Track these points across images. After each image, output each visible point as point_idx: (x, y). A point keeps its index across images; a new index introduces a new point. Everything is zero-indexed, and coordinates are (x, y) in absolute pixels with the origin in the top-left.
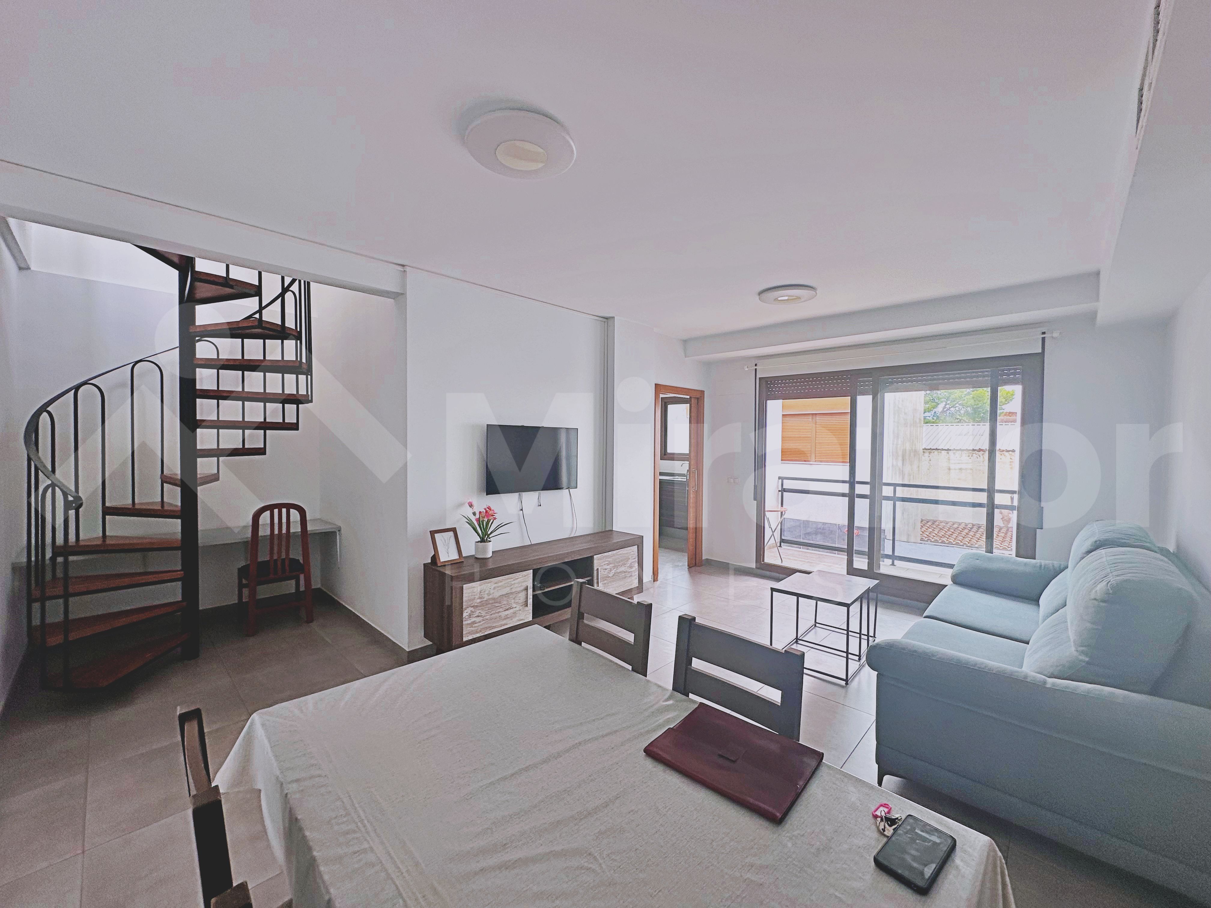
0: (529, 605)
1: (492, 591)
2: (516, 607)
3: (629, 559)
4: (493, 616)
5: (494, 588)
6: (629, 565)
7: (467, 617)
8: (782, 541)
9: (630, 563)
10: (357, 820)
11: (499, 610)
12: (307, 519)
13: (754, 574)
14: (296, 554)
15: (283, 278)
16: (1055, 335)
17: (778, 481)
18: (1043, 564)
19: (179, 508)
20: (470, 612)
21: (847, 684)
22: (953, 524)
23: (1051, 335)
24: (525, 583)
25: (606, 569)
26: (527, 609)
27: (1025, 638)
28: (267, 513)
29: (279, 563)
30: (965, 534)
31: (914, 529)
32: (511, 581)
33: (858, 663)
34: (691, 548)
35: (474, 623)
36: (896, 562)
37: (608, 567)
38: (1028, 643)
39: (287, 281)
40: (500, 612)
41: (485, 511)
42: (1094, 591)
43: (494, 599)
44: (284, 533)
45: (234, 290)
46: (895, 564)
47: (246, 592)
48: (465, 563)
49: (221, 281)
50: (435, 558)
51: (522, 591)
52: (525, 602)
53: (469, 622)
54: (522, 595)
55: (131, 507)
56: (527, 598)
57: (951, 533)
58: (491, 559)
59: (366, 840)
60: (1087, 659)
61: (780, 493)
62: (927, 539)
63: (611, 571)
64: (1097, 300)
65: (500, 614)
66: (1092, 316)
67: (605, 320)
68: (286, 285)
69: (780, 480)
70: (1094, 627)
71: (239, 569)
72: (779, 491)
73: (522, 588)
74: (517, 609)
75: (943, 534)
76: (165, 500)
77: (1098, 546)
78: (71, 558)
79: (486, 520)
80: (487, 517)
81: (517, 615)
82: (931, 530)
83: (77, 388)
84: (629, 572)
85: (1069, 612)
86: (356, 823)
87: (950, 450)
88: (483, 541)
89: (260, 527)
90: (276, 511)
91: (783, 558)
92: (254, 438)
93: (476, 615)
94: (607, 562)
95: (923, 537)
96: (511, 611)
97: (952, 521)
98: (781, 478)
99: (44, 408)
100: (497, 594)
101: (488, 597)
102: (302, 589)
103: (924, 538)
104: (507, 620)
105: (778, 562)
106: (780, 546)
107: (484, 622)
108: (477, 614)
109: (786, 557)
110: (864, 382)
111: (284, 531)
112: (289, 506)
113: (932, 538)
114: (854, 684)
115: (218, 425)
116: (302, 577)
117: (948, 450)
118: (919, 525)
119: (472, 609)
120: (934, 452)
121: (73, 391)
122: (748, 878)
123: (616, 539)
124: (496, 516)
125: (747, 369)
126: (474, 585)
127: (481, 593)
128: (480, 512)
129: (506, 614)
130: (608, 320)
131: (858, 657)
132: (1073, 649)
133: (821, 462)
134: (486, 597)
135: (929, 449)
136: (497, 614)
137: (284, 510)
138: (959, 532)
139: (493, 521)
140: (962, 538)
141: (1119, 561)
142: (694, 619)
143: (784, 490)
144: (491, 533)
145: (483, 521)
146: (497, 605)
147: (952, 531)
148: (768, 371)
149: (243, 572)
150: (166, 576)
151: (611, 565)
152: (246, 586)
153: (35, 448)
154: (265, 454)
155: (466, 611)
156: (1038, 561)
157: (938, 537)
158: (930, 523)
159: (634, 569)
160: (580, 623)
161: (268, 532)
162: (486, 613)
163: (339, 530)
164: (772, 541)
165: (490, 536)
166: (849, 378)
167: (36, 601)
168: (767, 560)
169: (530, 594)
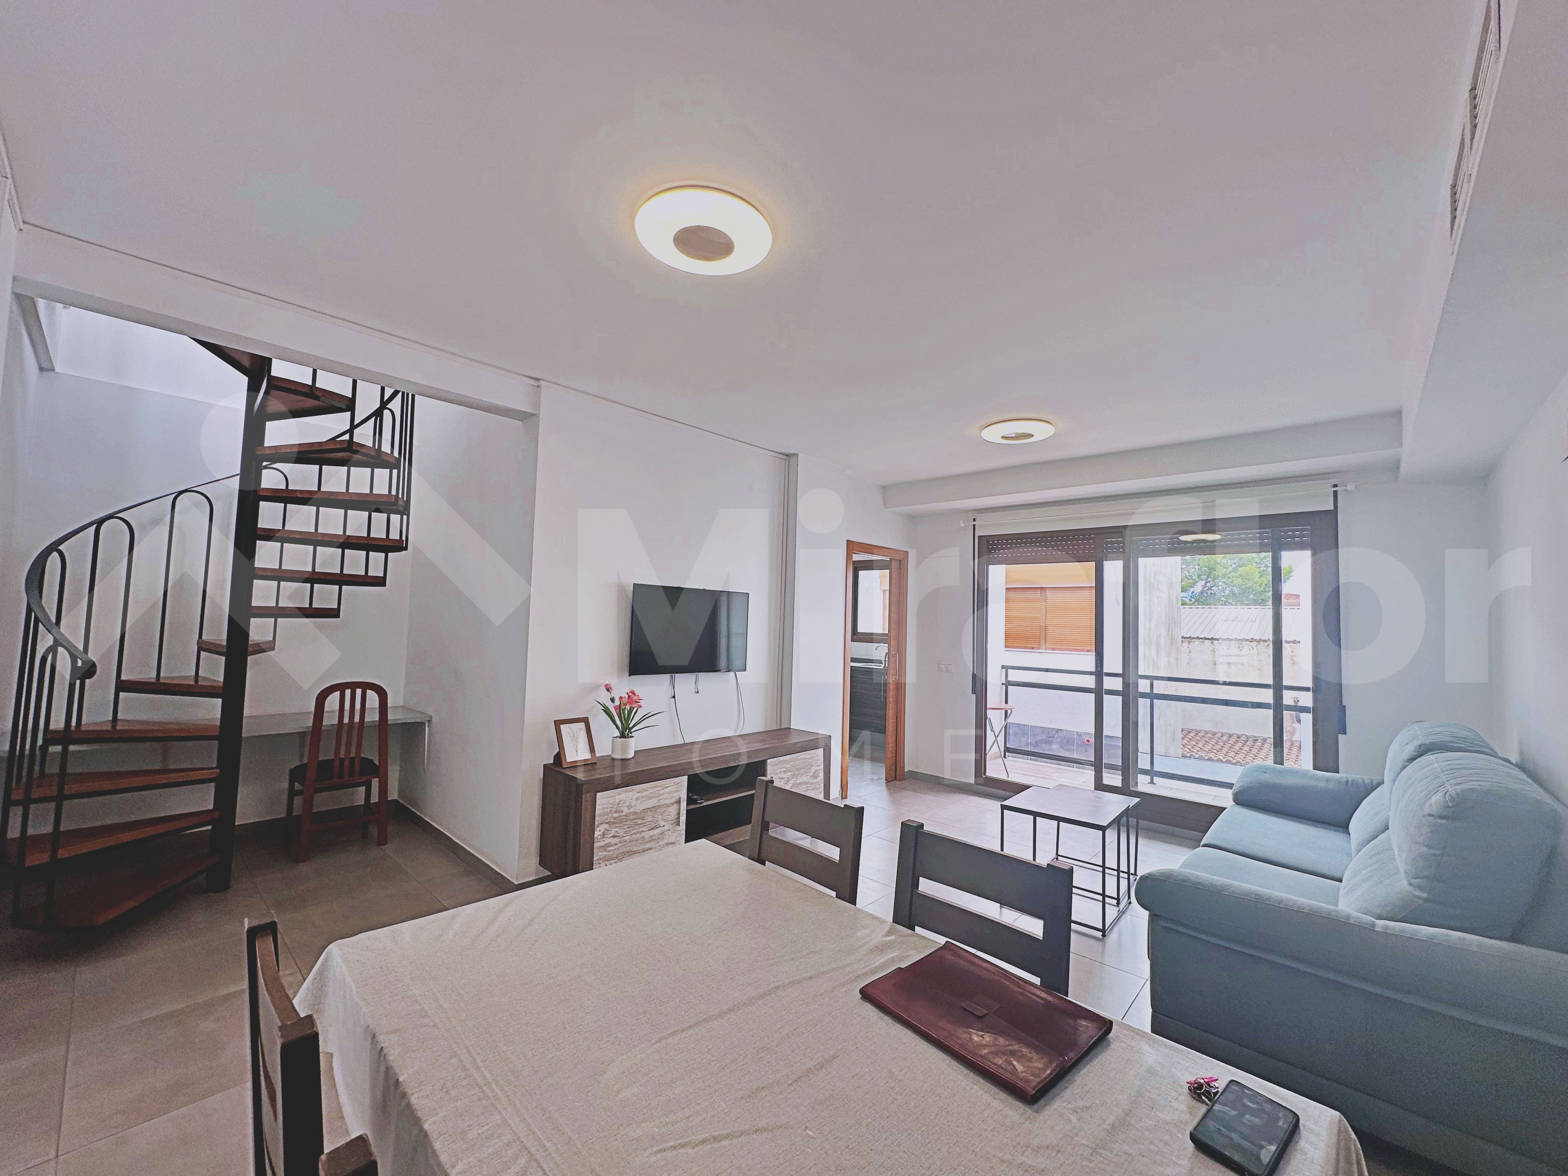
0: (681, 824)
1: (633, 803)
2: (664, 826)
3: (812, 766)
4: (633, 836)
5: (637, 799)
6: (811, 774)
7: (599, 837)
8: (1007, 750)
9: (813, 771)
10: (481, 1083)
11: (641, 830)
12: (389, 705)
13: (973, 792)
14: (371, 753)
15: (383, 389)
16: (1350, 487)
17: (1001, 671)
18: (1350, 780)
19: (221, 685)
20: (603, 830)
21: (1104, 935)
22: (1222, 736)
23: (1344, 488)
24: (679, 793)
25: (783, 778)
26: (678, 828)
27: (1337, 874)
28: (337, 694)
29: (347, 762)
30: (1238, 749)
31: (1174, 739)
32: (659, 790)
33: (1117, 909)
34: (889, 755)
35: (609, 845)
36: (1156, 779)
37: (785, 776)
38: (1341, 881)
39: (388, 393)
40: (642, 831)
41: (627, 696)
42: (1427, 805)
43: (635, 813)
44: (357, 723)
45: (319, 402)
46: (1154, 782)
47: (298, 801)
48: (598, 765)
49: (304, 390)
50: (559, 758)
51: (672, 804)
52: (677, 818)
53: (602, 844)
54: (673, 810)
55: (154, 681)
56: (679, 814)
57: (1220, 747)
58: (633, 761)
59: (496, 1108)
60: (1425, 895)
61: (1004, 686)
62: (1189, 754)
63: (788, 781)
64: (1401, 445)
65: (643, 834)
66: (1395, 466)
67: (786, 457)
68: (386, 398)
69: (1004, 670)
70: (1433, 851)
71: (291, 770)
72: (1003, 684)
73: (674, 800)
74: (666, 828)
75: (1209, 748)
76: (201, 673)
77: (1423, 751)
78: (72, 748)
79: (628, 707)
80: (630, 703)
81: (665, 837)
82: (1194, 743)
83: (100, 522)
84: (812, 784)
85: (1394, 836)
86: (480, 1087)
87: (1216, 639)
88: (623, 736)
89: (325, 715)
90: (348, 692)
91: (1010, 772)
92: (326, 597)
93: (611, 835)
94: (784, 769)
95: (1184, 752)
96: (658, 831)
97: (1221, 731)
98: (1006, 668)
99: (54, 547)
100: (640, 807)
101: (629, 811)
102: (375, 799)
103: (1186, 753)
104: (652, 843)
105: (1003, 776)
106: (1005, 757)
107: (621, 844)
108: (613, 833)
109: (1013, 770)
110: (1112, 543)
111: (357, 719)
112: (366, 686)
113: (1197, 754)
114: (1112, 937)
115: (279, 575)
116: (375, 782)
117: (1212, 639)
118: (1179, 735)
119: (607, 826)
120: (1194, 642)
121: (95, 526)
122: (1024, 1162)
123: (794, 739)
124: (642, 703)
125: (963, 525)
126: (611, 794)
127: (620, 805)
128: (621, 698)
129: (651, 834)
130: (789, 457)
131: (1116, 901)
132: (1405, 883)
133: (1053, 649)
134: (626, 810)
135: (1188, 638)
136: (638, 835)
137: (359, 692)
138: (1230, 745)
139: (638, 709)
140: (1234, 754)
141: (1456, 767)
142: (922, 826)
143: (1008, 684)
144: (634, 726)
145: (624, 710)
146: (639, 821)
147: (1222, 744)
148: (991, 527)
149: (296, 774)
150: (193, 776)
151: (789, 774)
152: (299, 793)
153: (38, 595)
154: (339, 617)
155: (598, 829)
156: (1344, 775)
157: (1203, 752)
158: (1192, 734)
159: (819, 779)
160: (764, 836)
161: (336, 721)
162: (625, 833)
163: (429, 721)
164: (995, 749)
165: (632, 731)
166: (1093, 539)
167: (17, 803)
168: (989, 773)
169: (684, 808)
